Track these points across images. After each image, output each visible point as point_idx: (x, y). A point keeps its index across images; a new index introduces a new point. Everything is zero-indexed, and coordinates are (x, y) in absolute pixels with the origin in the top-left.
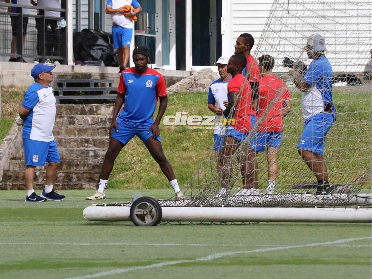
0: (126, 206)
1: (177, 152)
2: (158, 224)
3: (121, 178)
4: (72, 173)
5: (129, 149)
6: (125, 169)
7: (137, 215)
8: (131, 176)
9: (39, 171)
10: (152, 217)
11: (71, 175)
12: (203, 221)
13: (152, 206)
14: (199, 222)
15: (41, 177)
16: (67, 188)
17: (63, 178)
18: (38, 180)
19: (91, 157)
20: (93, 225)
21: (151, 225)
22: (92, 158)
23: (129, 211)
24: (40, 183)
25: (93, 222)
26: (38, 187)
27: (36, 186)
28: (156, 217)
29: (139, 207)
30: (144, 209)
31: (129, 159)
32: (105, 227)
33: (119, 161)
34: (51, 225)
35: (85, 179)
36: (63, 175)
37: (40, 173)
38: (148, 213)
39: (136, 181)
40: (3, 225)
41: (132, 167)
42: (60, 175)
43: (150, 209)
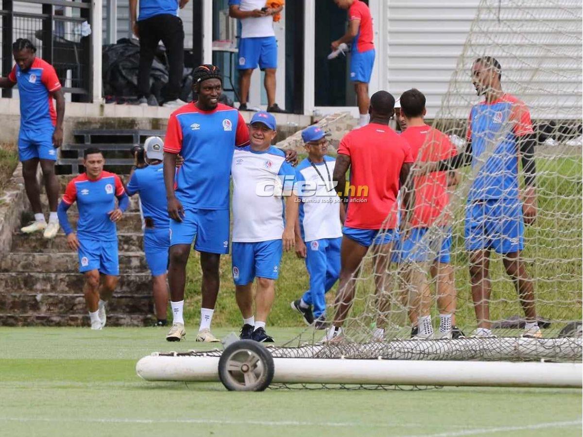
0: (211, 356)
2: (267, 389)
3: (189, 306)
6: (195, 292)
7: (230, 372)
9: (41, 292)
10: (257, 376)
12: (345, 384)
13: (257, 357)
14: (339, 386)
15: (44, 304)
18: (39, 309)
19: (135, 268)
20: (153, 388)
21: (255, 389)
22: (137, 270)
23: (217, 365)
24: (42, 315)
25: (153, 384)
26: (39, 321)
27: (35, 320)
28: (264, 375)
29: (234, 359)
30: (243, 362)
32: (175, 392)
34: (80, 387)
35: (124, 307)
37: (42, 297)
38: (250, 369)
42: (79, 301)
43: (253, 362)
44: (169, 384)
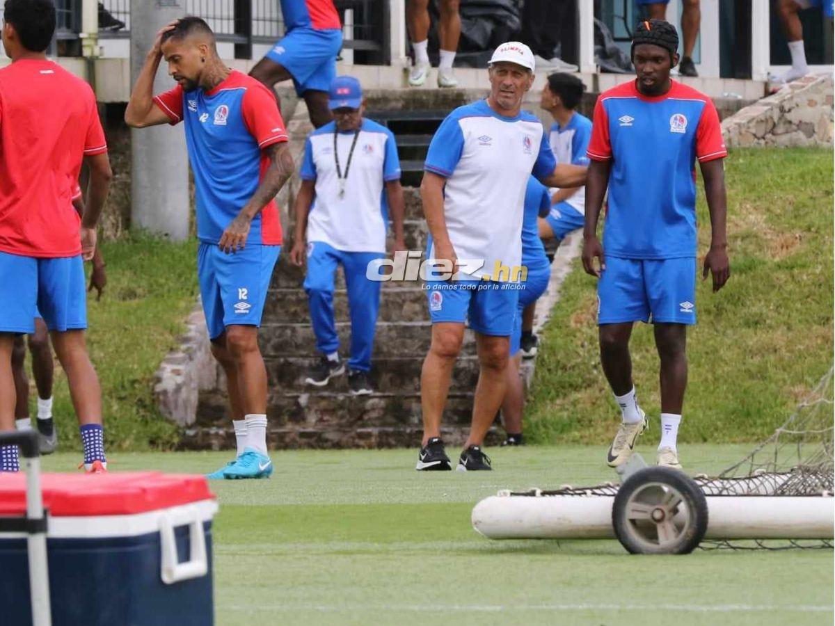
0: (599, 495)
1: (729, 332)
2: (697, 550)
3: (561, 410)
4: (407, 398)
5: (581, 323)
6: (571, 385)
7: (633, 521)
8: (588, 406)
9: (306, 391)
10: (679, 528)
11: (406, 404)
13: (678, 495)
15: (313, 411)
16: (393, 442)
17: (382, 412)
18: (304, 419)
19: (467, 347)
20: (502, 552)
21: (676, 550)
22: (470, 351)
24: (310, 430)
25: (501, 544)
26: (304, 440)
27: (298, 439)
28: (690, 526)
29: (639, 499)
30: (653, 504)
31: (581, 353)
33: (553, 359)
34: (378, 552)
36: (383, 403)
37: (309, 399)
38: (667, 515)
39: (606, 420)
40: (234, 555)
41: (592, 377)
42: (373, 405)
43: (671, 505)
44: (529, 543)
